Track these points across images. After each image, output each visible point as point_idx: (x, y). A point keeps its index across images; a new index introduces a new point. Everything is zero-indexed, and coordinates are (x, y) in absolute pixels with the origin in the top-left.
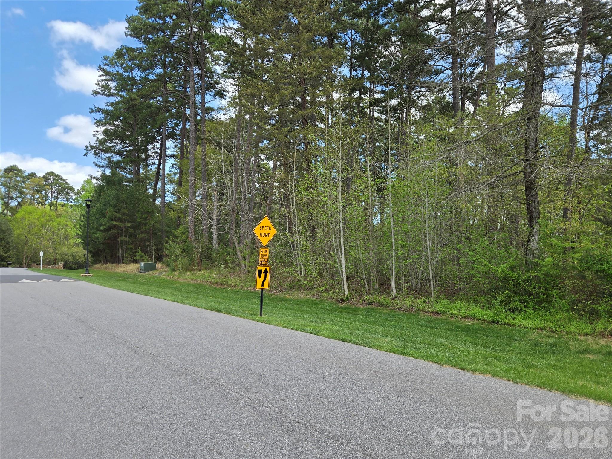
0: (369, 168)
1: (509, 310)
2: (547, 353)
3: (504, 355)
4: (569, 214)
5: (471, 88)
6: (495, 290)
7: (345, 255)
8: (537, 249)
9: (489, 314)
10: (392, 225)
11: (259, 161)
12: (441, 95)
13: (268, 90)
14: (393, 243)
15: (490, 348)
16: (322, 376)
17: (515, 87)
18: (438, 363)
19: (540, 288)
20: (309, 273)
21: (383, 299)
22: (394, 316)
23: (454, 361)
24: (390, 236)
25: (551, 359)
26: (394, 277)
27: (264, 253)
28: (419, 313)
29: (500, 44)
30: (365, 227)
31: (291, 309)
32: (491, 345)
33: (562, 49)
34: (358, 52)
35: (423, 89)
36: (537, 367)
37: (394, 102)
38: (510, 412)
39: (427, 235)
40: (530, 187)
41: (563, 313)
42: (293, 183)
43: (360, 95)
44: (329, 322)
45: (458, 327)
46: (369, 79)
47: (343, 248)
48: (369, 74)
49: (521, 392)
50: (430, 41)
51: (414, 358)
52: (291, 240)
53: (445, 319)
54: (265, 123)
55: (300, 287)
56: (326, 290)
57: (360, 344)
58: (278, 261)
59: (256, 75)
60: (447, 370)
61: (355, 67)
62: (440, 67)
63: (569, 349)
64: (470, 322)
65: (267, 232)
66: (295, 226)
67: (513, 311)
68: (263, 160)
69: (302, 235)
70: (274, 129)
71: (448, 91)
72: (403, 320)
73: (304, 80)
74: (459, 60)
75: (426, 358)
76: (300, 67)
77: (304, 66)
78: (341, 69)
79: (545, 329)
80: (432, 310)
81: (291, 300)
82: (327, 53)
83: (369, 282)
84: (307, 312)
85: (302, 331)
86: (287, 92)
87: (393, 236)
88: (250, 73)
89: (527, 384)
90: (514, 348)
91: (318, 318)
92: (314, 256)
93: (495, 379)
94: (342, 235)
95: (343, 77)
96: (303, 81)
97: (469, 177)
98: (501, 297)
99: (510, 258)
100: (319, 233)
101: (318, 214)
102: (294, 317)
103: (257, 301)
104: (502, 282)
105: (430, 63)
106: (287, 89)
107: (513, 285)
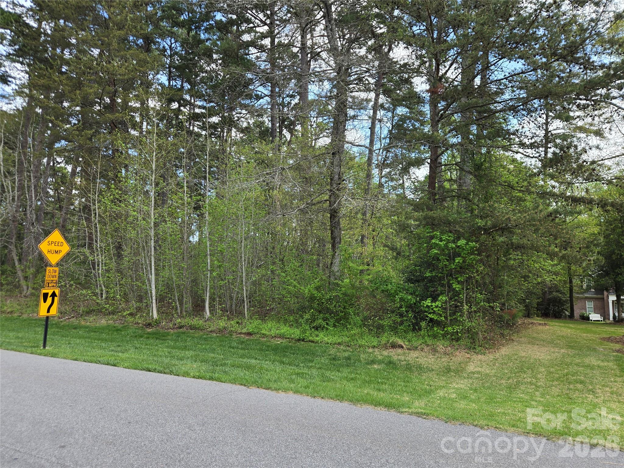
0: (185, 185)
1: (313, 327)
2: (343, 366)
3: (307, 372)
4: (366, 240)
5: (288, 118)
6: (302, 309)
7: (156, 275)
8: (338, 271)
9: (296, 333)
10: (208, 245)
11: (54, 164)
12: (260, 119)
13: (67, 85)
14: (209, 263)
15: (295, 365)
16: (117, 412)
17: (325, 122)
18: (245, 385)
19: (340, 306)
20: (112, 295)
21: (196, 321)
22: (206, 339)
23: (260, 382)
24: (207, 255)
25: (345, 372)
26: (208, 298)
27: (52, 273)
28: (231, 335)
29: (313, 82)
30: (180, 246)
31: (86, 338)
32: (296, 362)
33: (363, 95)
34: (177, 62)
35: (244, 111)
36: (333, 380)
37: (215, 119)
38: (306, 426)
39: (243, 255)
40: (334, 214)
41: (357, 328)
42: (96, 194)
43: (179, 107)
44: (132, 350)
45: (268, 346)
46: (189, 91)
47: (153, 267)
48: (189, 87)
49: (317, 406)
50: (249, 66)
51: (222, 382)
52: (91, 258)
53: (256, 340)
54: (62, 121)
55: (99, 311)
56: (131, 314)
57: (165, 373)
58: (72, 282)
59: (52, 65)
60: (254, 391)
61: (174, 76)
62: (260, 93)
63: (360, 361)
64: (279, 341)
65: (57, 248)
66: (96, 242)
67: (316, 328)
68: (59, 163)
69: (105, 253)
70: (74, 130)
71: (267, 117)
72: (215, 343)
73: (114, 80)
74: (277, 90)
75: (234, 381)
76: (108, 66)
77: (114, 66)
78: (159, 76)
79: (342, 344)
80: (244, 331)
81: (86, 327)
82: (142, 56)
83: (181, 304)
84: (106, 340)
85: (97, 363)
86: (92, 91)
87: (209, 257)
88: (45, 61)
89: (322, 398)
90: (316, 364)
91: (119, 346)
92: (119, 276)
93: (296, 396)
94: (153, 253)
95: (160, 84)
96: (112, 81)
97: (285, 202)
98: (307, 316)
99: (316, 279)
100: (126, 251)
101: (125, 230)
102: (88, 346)
103: (41, 330)
104: (309, 301)
105: (250, 87)
106: (92, 87)
107: (318, 304)
